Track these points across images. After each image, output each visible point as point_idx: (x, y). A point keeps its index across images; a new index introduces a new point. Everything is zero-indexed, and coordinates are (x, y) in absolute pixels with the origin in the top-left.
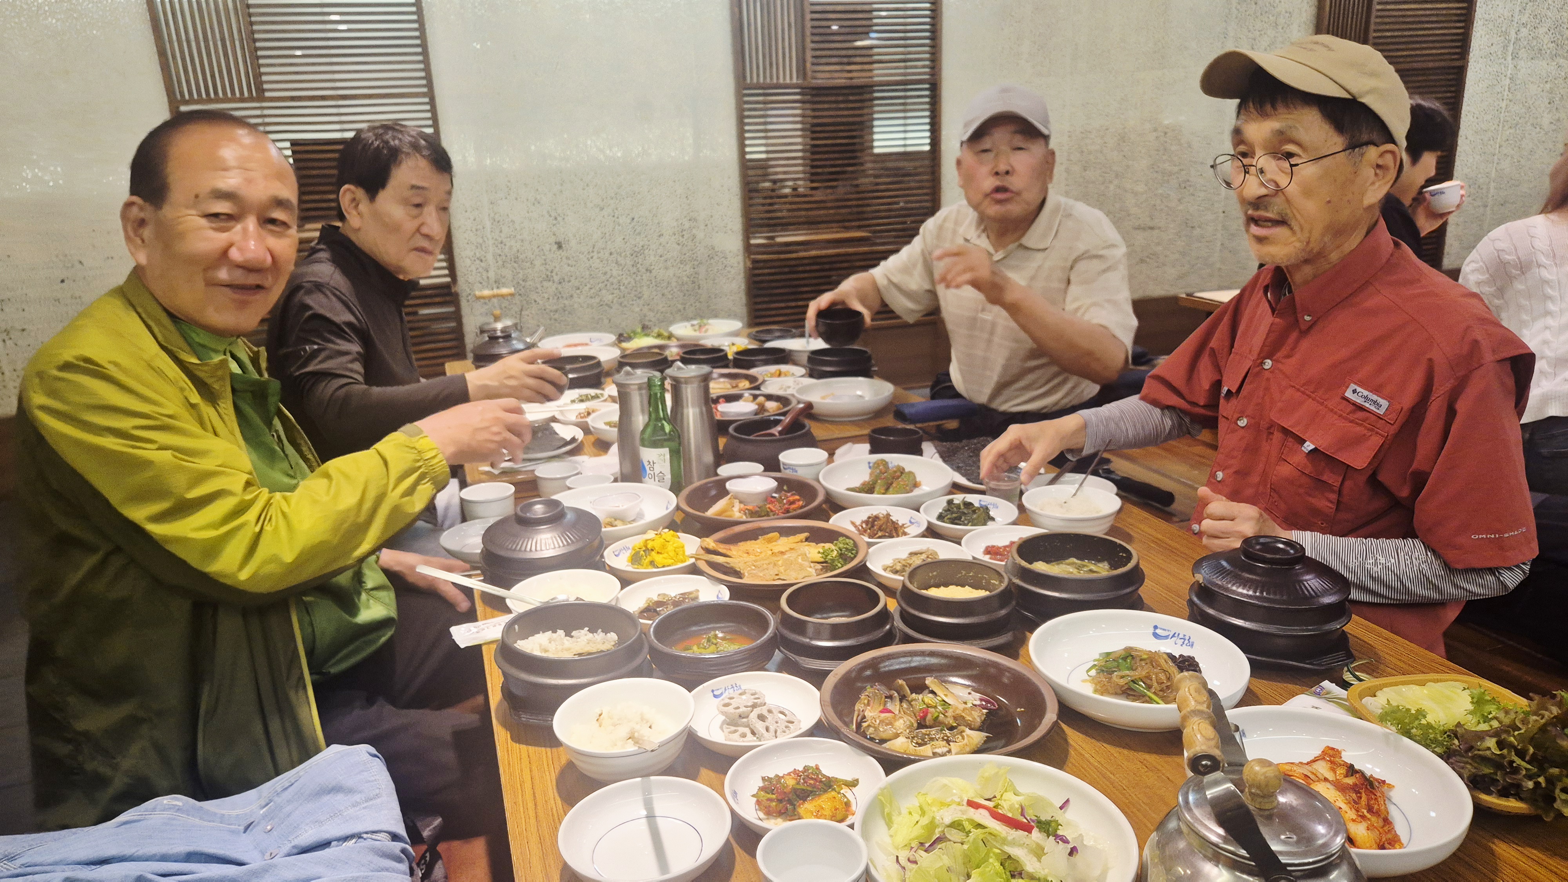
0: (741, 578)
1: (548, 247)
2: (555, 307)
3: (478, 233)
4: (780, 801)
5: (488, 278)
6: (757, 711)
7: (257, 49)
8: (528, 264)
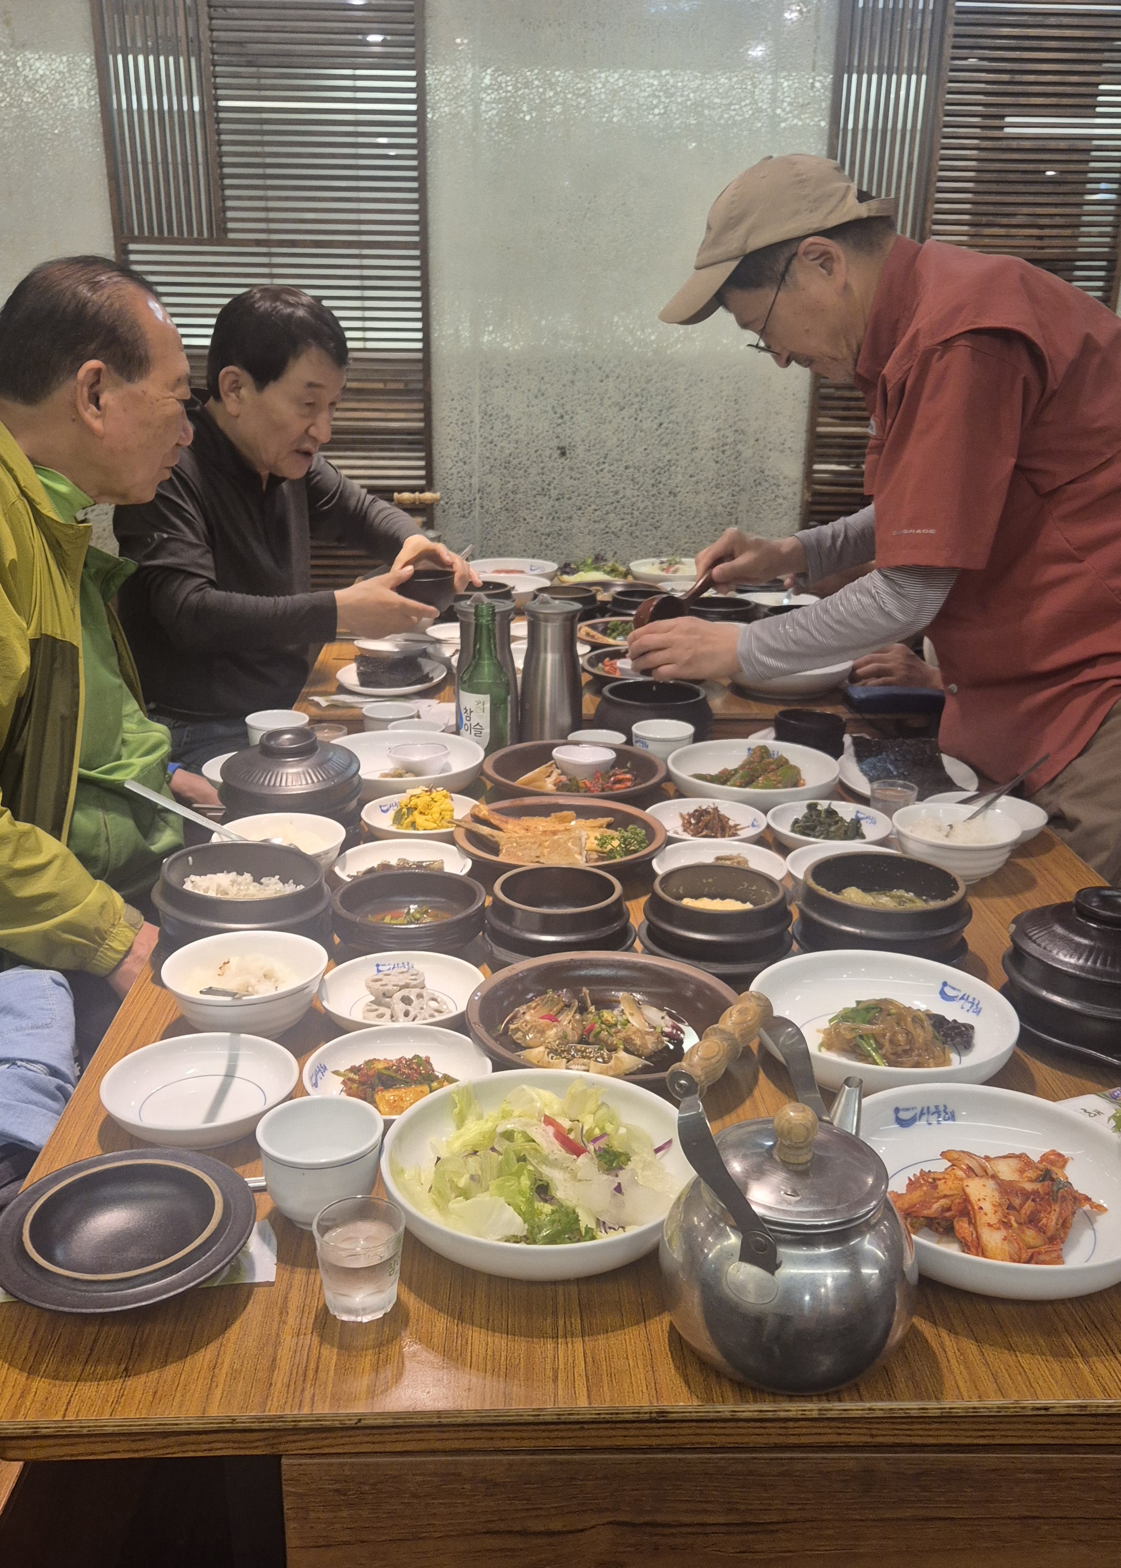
0: (497, 855)
1: (548, 452)
2: (548, 530)
3: (465, 427)
4: (361, 1083)
5: (471, 484)
6: (405, 992)
7: (223, 177)
8: (521, 472)
